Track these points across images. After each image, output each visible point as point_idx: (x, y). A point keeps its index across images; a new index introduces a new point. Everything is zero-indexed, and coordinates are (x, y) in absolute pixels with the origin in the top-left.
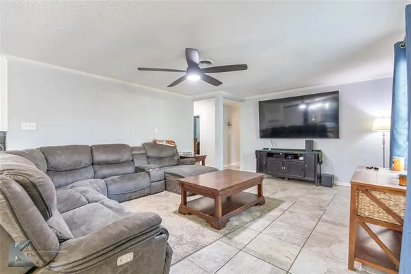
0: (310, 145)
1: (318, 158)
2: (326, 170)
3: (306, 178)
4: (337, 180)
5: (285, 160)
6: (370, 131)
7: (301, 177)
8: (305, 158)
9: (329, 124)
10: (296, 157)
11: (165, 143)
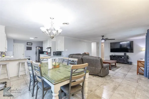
0: (125, 54)
1: (128, 57)
2: (129, 61)
3: (124, 63)
4: (133, 63)
5: (118, 58)
6: (142, 51)
7: (123, 62)
8: (124, 57)
9: (129, 48)
10: (121, 57)
11: (87, 53)
